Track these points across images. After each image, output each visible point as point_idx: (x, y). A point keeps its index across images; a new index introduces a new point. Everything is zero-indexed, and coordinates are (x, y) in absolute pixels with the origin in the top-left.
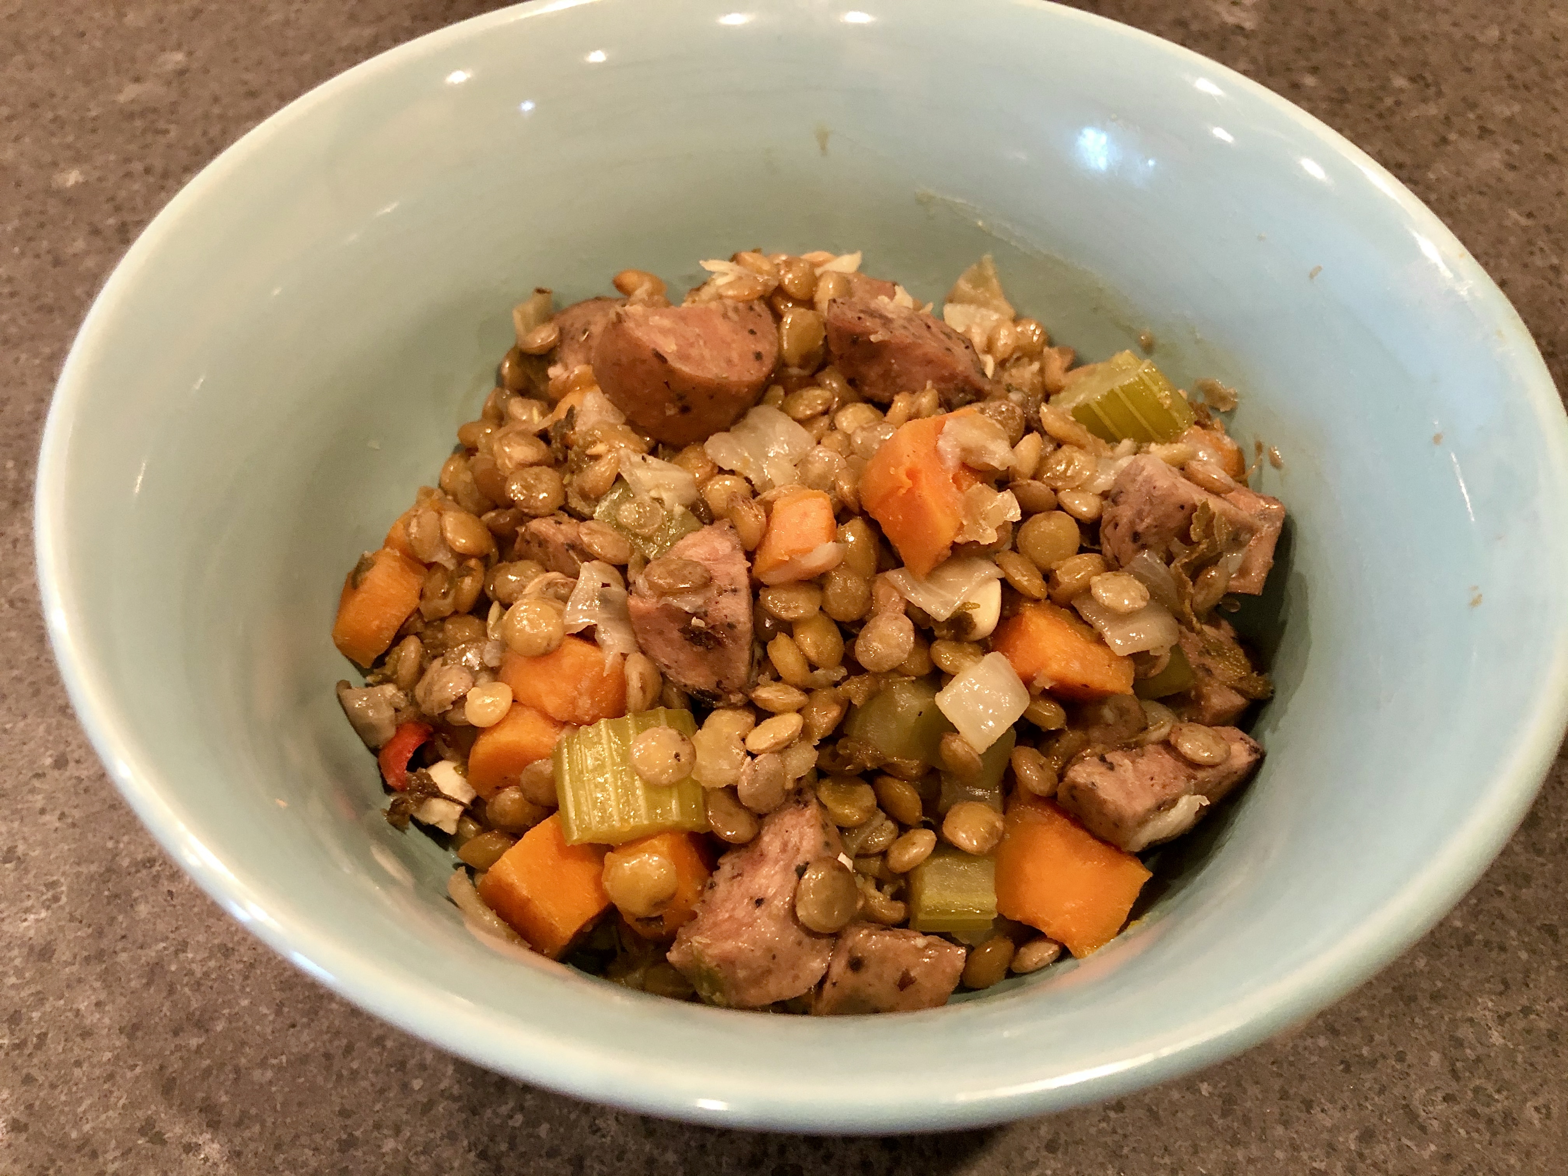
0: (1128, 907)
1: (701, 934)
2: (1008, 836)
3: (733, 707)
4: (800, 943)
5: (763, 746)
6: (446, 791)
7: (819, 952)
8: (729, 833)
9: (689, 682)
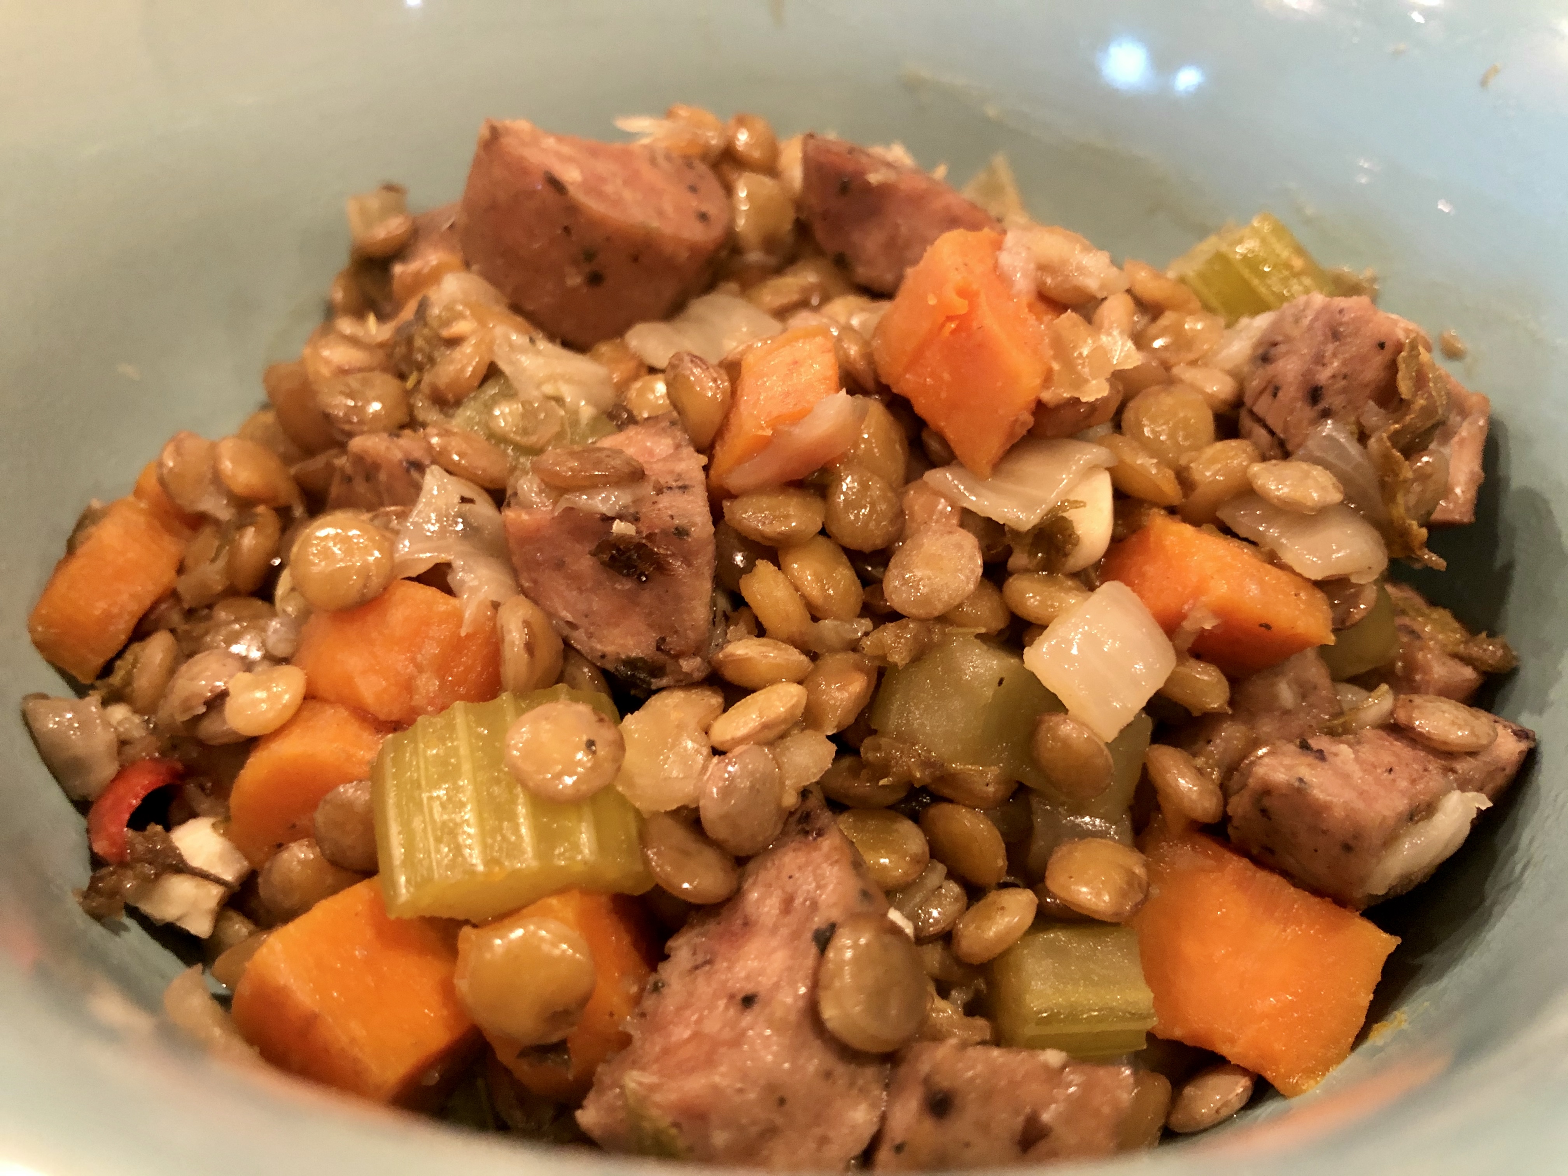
0: (1366, 998)
1: (643, 1069)
2: (1155, 891)
3: (688, 684)
4: (828, 1075)
5: (742, 731)
6: (196, 861)
7: (863, 1091)
8: (686, 885)
9: (610, 649)
